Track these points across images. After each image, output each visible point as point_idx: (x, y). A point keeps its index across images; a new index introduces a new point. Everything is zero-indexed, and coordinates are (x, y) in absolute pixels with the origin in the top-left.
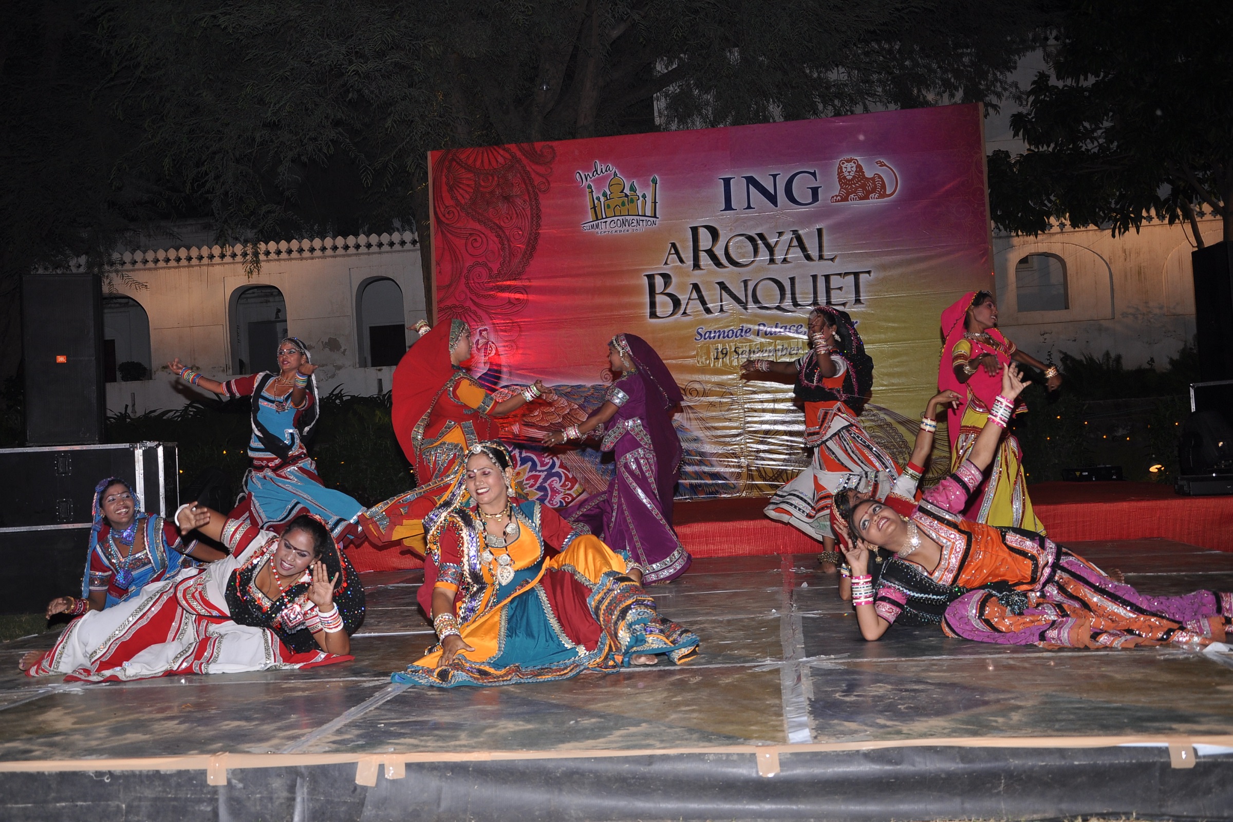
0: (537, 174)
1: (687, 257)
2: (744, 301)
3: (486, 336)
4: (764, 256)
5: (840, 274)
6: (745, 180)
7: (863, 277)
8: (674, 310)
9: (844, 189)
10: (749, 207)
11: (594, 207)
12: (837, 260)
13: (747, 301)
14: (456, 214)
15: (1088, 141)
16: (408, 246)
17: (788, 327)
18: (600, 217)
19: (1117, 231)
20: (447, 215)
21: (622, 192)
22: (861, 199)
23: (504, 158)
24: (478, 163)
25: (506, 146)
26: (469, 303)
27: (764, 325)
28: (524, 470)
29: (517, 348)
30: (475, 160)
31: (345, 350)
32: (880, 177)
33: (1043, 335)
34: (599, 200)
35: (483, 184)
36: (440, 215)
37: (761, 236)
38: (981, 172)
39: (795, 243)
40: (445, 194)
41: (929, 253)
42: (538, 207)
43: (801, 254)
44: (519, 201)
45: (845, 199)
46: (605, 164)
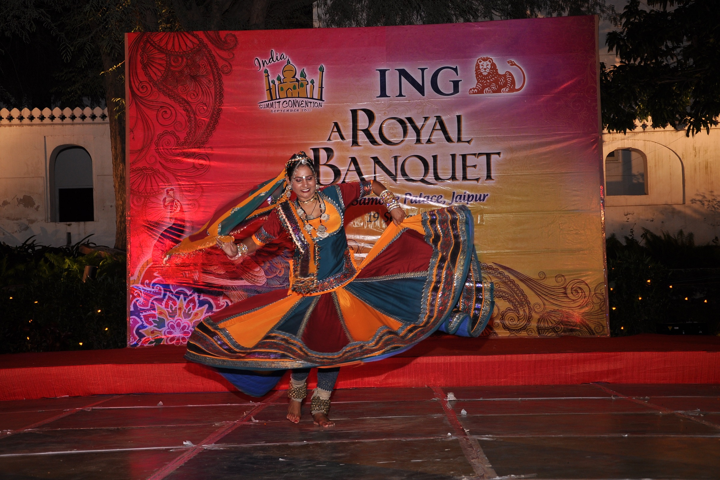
0: (221, 58)
1: (347, 135)
2: (394, 174)
3: (172, 195)
4: (412, 136)
5: (475, 154)
6: (397, 72)
7: (493, 158)
8: (335, 179)
9: (480, 83)
10: (401, 95)
11: (270, 89)
12: (472, 143)
13: (396, 174)
14: (149, 89)
15: (669, 57)
16: (98, 120)
17: (430, 197)
18: (274, 98)
19: (691, 131)
20: (141, 90)
21: (294, 77)
22: (494, 92)
23: (193, 42)
24: (170, 46)
25: (195, 33)
26: (158, 166)
27: (410, 195)
28: (202, 311)
29: (199, 206)
30: (167, 43)
31: (38, 207)
32: (510, 74)
33: (627, 215)
34: (274, 83)
35: (173, 64)
36: (135, 89)
37: (410, 120)
38: (595, 73)
39: (438, 127)
40: (140, 71)
41: (549, 139)
42: (221, 87)
43: (443, 137)
44: (204, 81)
45: (481, 92)
46: (280, 53)
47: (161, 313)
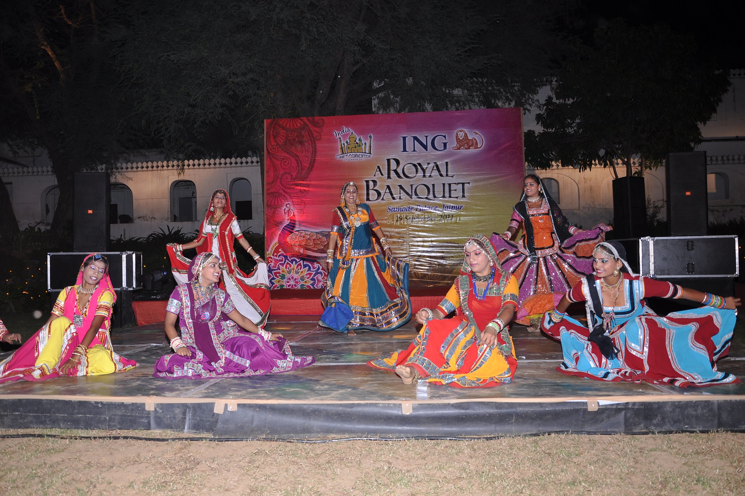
0: (316, 132)
1: (385, 173)
3: (289, 207)
4: (420, 173)
5: (455, 184)
6: (412, 138)
7: (466, 185)
8: (378, 198)
9: (459, 144)
10: (414, 151)
11: (342, 148)
12: (454, 177)
13: (412, 194)
14: (277, 149)
15: (570, 128)
16: (255, 164)
17: (431, 207)
18: (344, 153)
19: (581, 169)
20: (272, 150)
21: (355, 141)
22: (466, 149)
23: (300, 124)
24: (288, 126)
25: (302, 118)
26: (281, 191)
27: (420, 206)
28: (305, 270)
29: (303, 213)
30: (286, 124)
32: (475, 139)
34: (344, 145)
35: (290, 135)
36: (269, 150)
37: (419, 164)
38: (521, 139)
39: (435, 168)
40: (272, 140)
41: (496, 175)
42: (315, 147)
43: (438, 174)
44: (306, 144)
45: (459, 149)
46: (347, 128)
47: (283, 271)
